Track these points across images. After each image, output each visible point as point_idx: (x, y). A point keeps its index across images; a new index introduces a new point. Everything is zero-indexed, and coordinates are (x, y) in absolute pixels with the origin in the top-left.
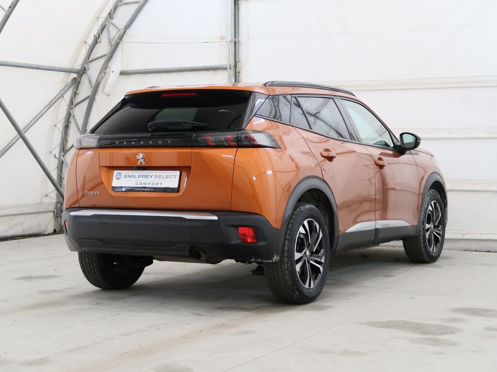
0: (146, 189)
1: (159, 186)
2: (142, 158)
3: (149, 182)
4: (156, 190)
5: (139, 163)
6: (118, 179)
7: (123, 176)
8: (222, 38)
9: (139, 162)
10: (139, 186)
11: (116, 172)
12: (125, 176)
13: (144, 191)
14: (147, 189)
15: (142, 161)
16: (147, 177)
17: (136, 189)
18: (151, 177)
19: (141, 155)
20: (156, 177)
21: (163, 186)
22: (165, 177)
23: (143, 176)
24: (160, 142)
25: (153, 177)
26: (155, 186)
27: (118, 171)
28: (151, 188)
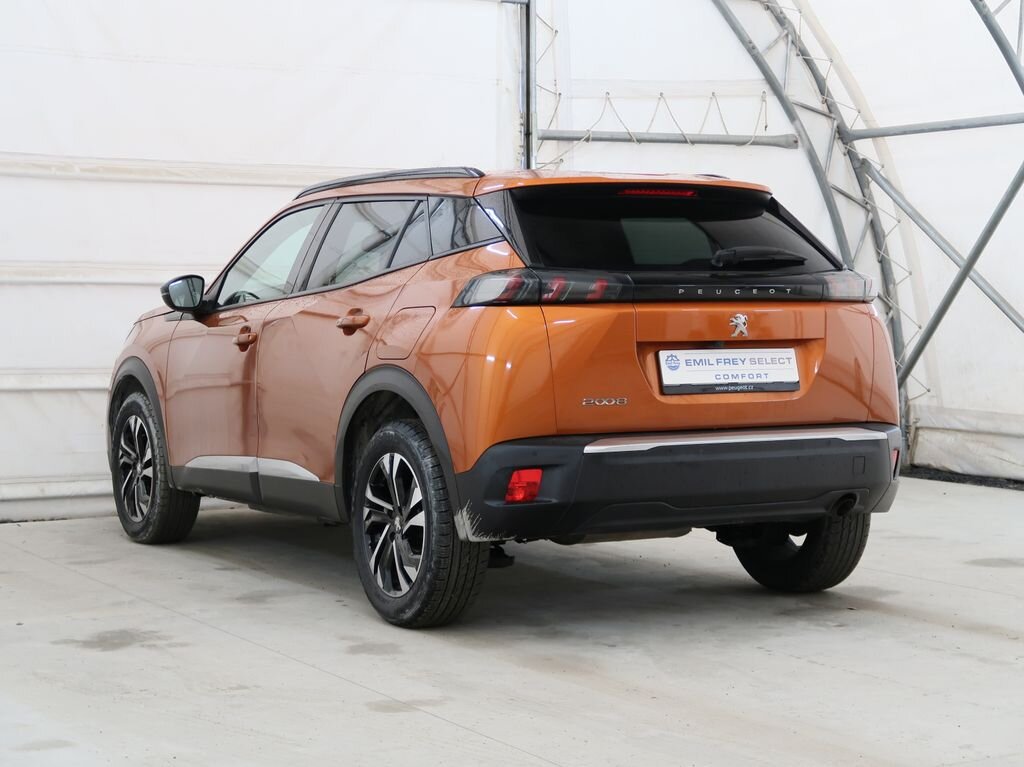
0: (739, 388)
1: (763, 380)
2: (744, 324)
3: (742, 372)
4: (759, 388)
5: (735, 334)
6: (674, 368)
7: (683, 362)
9: (737, 332)
10: (722, 381)
11: (663, 355)
12: (688, 363)
13: (736, 392)
14: (741, 387)
15: (743, 328)
16: (734, 362)
17: (717, 389)
18: (743, 363)
19: (741, 319)
20: (753, 361)
21: (770, 379)
22: (769, 361)
23: (727, 361)
24: (772, 292)
25: (747, 362)
26: (756, 380)
27: (669, 353)
28: (748, 384)
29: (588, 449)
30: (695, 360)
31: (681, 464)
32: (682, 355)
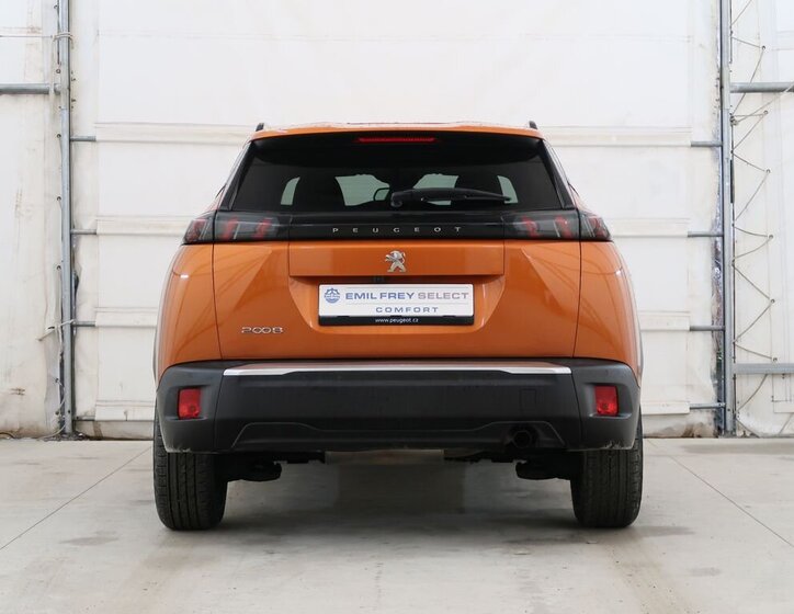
0: (402, 321)
1: (431, 313)
2: (401, 260)
3: (408, 306)
4: (425, 321)
5: (392, 270)
6: (333, 301)
7: (343, 296)
8: (32, 28)
9: (393, 267)
10: (384, 314)
11: (323, 288)
12: (349, 297)
13: (399, 324)
14: (404, 320)
15: (401, 265)
16: (400, 296)
17: (378, 321)
18: (410, 297)
19: (397, 255)
20: (421, 296)
21: (440, 313)
22: (441, 295)
23: (392, 295)
24: (437, 230)
25: (415, 297)
26: (422, 314)
27: (329, 287)
28: (412, 318)
29: (228, 372)
30: (356, 294)
31: (315, 388)
32: (343, 289)
